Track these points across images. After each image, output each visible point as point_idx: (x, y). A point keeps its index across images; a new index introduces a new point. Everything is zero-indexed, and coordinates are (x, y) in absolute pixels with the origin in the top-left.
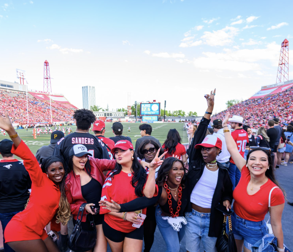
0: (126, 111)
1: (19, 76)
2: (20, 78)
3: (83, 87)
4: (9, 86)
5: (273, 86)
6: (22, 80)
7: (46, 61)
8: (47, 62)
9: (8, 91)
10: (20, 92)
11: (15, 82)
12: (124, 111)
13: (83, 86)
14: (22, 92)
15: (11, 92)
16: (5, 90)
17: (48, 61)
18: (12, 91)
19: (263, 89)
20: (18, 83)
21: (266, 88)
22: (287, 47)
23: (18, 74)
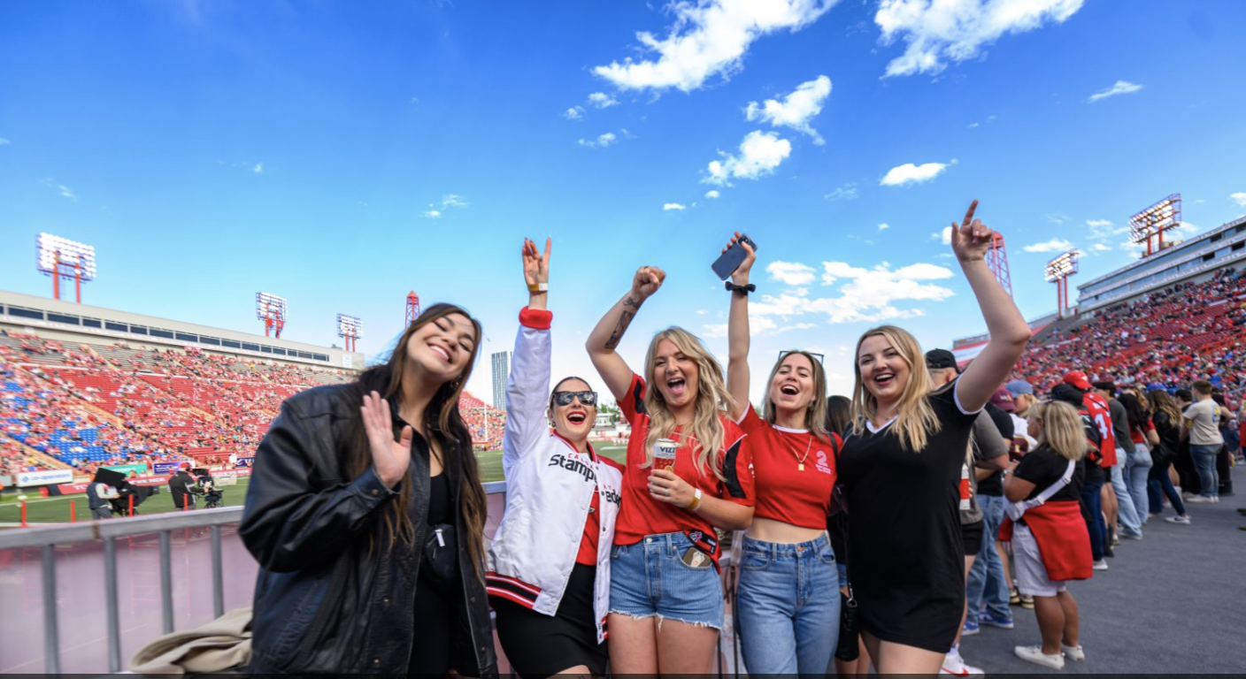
0: (612, 411)
1: (345, 332)
2: (347, 335)
3: (493, 356)
4: (317, 357)
5: (982, 339)
6: (351, 340)
7: (412, 292)
8: (413, 295)
9: (314, 368)
10: (344, 372)
11: (334, 347)
12: (605, 412)
13: (495, 352)
14: (349, 372)
15: (321, 372)
16: (308, 367)
17: (418, 293)
18: (326, 370)
19: (958, 345)
20: (341, 348)
21: (965, 344)
22: (1001, 249)
23: (343, 325)
